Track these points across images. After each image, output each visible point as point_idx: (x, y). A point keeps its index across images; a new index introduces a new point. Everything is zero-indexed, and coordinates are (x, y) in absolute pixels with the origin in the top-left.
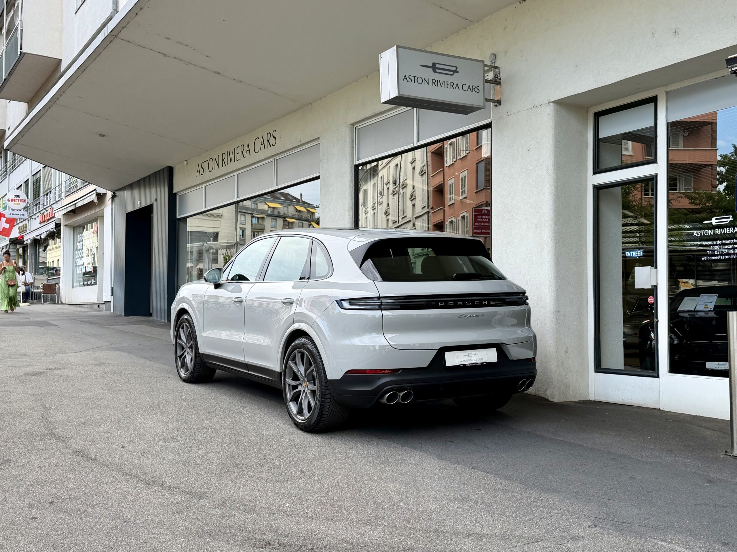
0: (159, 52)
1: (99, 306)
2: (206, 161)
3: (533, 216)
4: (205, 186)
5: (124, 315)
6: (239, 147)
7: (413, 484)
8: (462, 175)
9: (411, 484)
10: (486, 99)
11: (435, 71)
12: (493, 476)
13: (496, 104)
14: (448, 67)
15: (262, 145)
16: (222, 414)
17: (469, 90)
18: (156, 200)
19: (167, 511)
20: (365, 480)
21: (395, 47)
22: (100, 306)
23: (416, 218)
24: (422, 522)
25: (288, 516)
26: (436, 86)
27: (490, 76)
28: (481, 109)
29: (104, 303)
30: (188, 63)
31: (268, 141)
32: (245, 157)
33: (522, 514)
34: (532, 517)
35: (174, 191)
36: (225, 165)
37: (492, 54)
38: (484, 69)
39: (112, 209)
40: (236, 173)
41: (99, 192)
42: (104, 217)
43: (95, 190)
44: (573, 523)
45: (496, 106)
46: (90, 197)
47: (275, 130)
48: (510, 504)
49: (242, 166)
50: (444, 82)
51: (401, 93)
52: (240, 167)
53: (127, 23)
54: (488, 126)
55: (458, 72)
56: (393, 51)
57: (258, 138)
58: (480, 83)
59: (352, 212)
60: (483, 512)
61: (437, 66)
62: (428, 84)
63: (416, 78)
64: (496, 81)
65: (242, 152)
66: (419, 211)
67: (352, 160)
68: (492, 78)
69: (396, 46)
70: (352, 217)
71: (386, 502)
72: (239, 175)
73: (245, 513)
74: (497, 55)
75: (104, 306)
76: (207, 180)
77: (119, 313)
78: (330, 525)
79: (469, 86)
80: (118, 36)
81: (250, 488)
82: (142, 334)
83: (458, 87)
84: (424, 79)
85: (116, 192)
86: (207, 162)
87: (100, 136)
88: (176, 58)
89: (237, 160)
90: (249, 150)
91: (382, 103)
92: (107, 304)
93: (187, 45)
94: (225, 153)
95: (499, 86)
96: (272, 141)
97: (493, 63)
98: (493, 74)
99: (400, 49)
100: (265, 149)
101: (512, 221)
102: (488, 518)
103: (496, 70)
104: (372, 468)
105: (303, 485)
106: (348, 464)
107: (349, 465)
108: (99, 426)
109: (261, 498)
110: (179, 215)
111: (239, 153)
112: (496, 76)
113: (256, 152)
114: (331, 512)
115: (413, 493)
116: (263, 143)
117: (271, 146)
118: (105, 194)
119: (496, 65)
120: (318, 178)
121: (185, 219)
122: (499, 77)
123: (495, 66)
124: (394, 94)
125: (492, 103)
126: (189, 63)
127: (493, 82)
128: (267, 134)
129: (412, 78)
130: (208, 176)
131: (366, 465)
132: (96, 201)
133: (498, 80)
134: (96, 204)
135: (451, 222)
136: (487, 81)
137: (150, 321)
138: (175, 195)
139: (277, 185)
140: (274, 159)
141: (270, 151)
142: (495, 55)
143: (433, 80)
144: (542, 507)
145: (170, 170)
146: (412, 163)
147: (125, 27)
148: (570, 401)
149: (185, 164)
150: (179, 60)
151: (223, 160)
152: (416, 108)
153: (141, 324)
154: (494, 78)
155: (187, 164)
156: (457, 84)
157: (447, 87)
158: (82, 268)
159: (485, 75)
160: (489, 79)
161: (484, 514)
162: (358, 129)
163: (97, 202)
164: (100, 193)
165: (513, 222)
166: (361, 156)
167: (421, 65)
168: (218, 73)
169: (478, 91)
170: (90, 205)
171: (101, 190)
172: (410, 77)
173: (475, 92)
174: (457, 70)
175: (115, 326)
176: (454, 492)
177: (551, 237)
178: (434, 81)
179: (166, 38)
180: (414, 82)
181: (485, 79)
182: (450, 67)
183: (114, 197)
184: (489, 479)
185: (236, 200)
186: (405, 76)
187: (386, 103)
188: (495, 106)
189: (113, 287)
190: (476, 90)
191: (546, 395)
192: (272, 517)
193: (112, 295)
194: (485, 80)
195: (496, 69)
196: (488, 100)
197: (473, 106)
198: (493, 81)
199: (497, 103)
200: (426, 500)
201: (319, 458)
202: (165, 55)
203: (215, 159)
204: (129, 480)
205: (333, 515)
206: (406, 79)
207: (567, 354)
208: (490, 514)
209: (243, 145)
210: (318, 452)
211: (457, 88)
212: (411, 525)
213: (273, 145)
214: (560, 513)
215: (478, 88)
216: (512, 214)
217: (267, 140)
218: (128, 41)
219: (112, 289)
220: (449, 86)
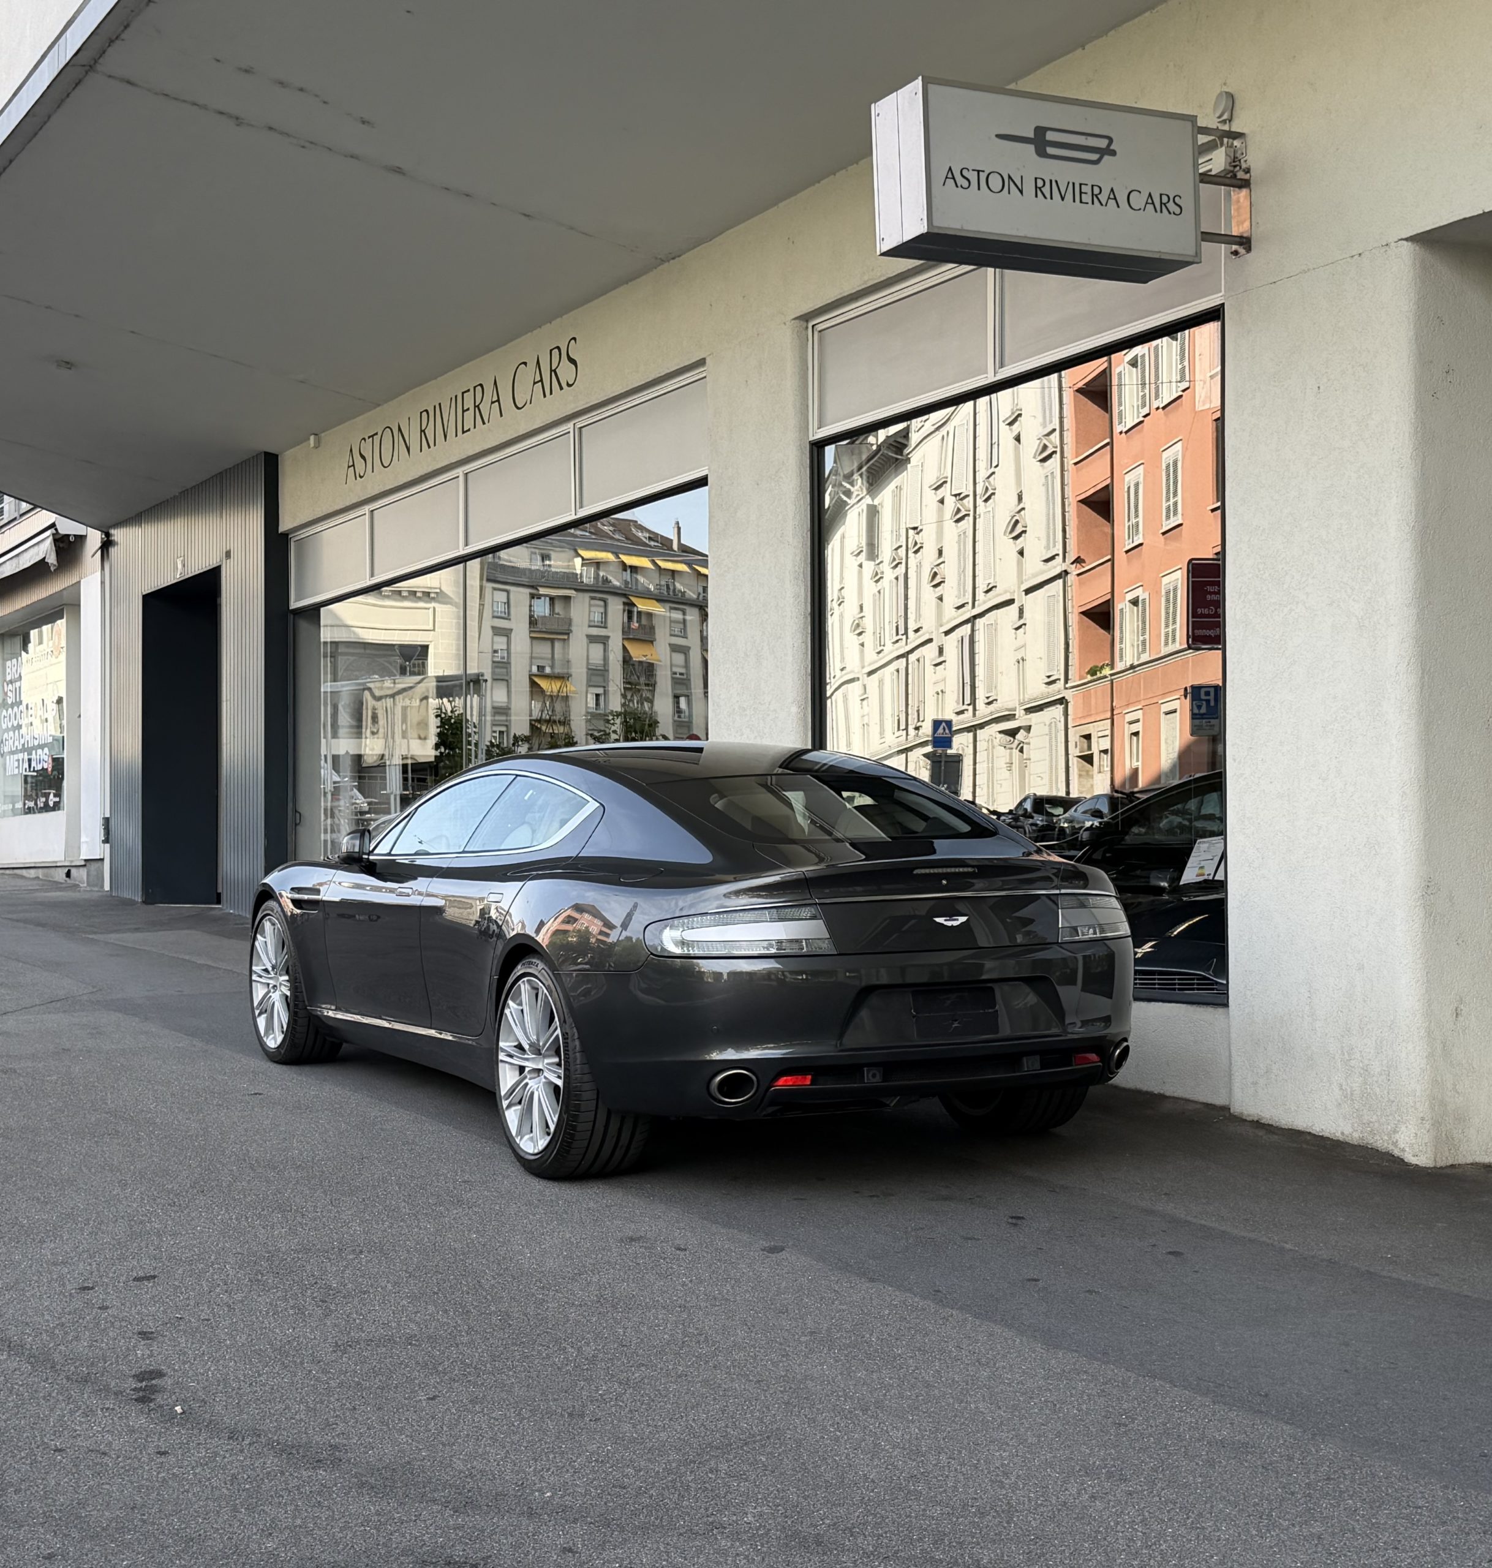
0: (221, 113)
1: (68, 875)
2: (372, 436)
3: (1349, 591)
4: (372, 511)
5: (140, 900)
6: (469, 390)
7: (962, 1424)
8: (1168, 456)
9: (954, 1425)
10: (1202, 233)
11: (1041, 153)
12: (1208, 1401)
13: (1234, 247)
14: (1083, 137)
15: (535, 383)
16: (403, 1204)
17: (1150, 207)
18: (228, 554)
19: (220, 1506)
20: (818, 1409)
21: (919, 82)
22: (74, 871)
23: (1028, 591)
24: (978, 1544)
25: (575, 1521)
26: (1045, 197)
27: (1217, 161)
28: (1187, 264)
29: (83, 863)
30: (307, 144)
31: (555, 371)
32: (486, 421)
33: (1289, 1520)
34: (1317, 1528)
35: (282, 528)
36: (429, 447)
37: (1220, 94)
38: (1195, 140)
39: (103, 583)
40: (460, 472)
41: (63, 531)
42: (79, 605)
43: (53, 525)
44: (1444, 1550)
45: (1236, 253)
46: (36, 548)
47: (574, 339)
48: (1253, 1489)
49: (478, 450)
50: (1071, 185)
51: (935, 224)
52: (471, 453)
53: (122, 28)
54: (1215, 314)
55: (1113, 153)
56: (911, 96)
57: (525, 363)
58: (1182, 185)
59: (806, 586)
60: (1168, 1512)
61: (1050, 136)
62: (1021, 192)
63: (983, 176)
64: (1235, 176)
65: (477, 407)
66: (1036, 571)
67: (804, 427)
68: (1223, 168)
69: (920, 78)
70: (806, 599)
71: (873, 1481)
72: (469, 475)
73: (448, 1512)
74: (1236, 97)
75: (83, 872)
76: (376, 492)
77: (127, 895)
78: (700, 1551)
79: (1150, 195)
80: (99, 67)
81: (468, 1435)
82: (187, 957)
83: (1115, 199)
84: (1010, 177)
85: (112, 531)
86: (377, 439)
87: (58, 365)
88: (271, 128)
89: (464, 432)
90: (498, 401)
91: (883, 254)
92: (94, 867)
93: (301, 90)
94: (426, 411)
95: (1244, 192)
96: (566, 371)
97: (1224, 122)
98: (1227, 155)
99: (932, 87)
100: (545, 396)
101: (1286, 610)
102: (1183, 1530)
103: (1236, 143)
104: (841, 1374)
105: (627, 1427)
106: (771, 1360)
107: (773, 1363)
108: (40, 1242)
109: (498, 1465)
110: (296, 600)
111: (468, 409)
112: (1235, 161)
113: (520, 406)
114: (707, 1509)
115: (960, 1452)
116: (538, 378)
117: (561, 388)
118: (81, 539)
119: (1236, 127)
120: (702, 482)
121: (313, 612)
122: (1244, 166)
123: (1233, 129)
124: (915, 227)
125: (1223, 245)
126: (312, 143)
127: (1227, 181)
128: (551, 351)
129: (973, 176)
130: (378, 481)
131: (822, 1364)
132: (52, 560)
133: (1241, 175)
134: (52, 569)
135: (1135, 602)
136: (1206, 178)
137: (215, 920)
138: (285, 536)
139: (581, 507)
140: (570, 425)
141: (561, 403)
142: (1231, 96)
143: (1036, 179)
144: (1351, 1497)
145: (271, 463)
146: (1011, 424)
147: (117, 38)
148: (1472, 1164)
149: (312, 445)
150: (282, 133)
151: (423, 431)
152: (995, 267)
153: (188, 928)
154: (1228, 168)
155: (316, 447)
156: (1112, 190)
157: (1081, 202)
158: (18, 760)
159: (1200, 161)
160: (1213, 173)
161: (1170, 1519)
162: (820, 331)
163: (55, 563)
164: (68, 536)
165: (1291, 610)
166: (829, 414)
167: (998, 136)
168: (398, 171)
169: (1178, 210)
170: (37, 572)
171: (69, 527)
172: (965, 173)
173: (1170, 213)
174: (1112, 147)
175: (113, 936)
176: (1083, 1448)
177: (1408, 658)
178: (1040, 183)
179: (240, 69)
180: (979, 189)
181: (1201, 171)
182: (1089, 138)
183: (107, 545)
184: (1197, 1410)
185: (462, 551)
186: (950, 169)
187: (894, 252)
188: (1232, 253)
189: (108, 815)
190: (1171, 206)
191: (1395, 1144)
192: (528, 1526)
193: (106, 841)
194: (1201, 174)
195: (1234, 138)
196: (1208, 237)
197: (1163, 257)
198: (1224, 177)
199: (1240, 244)
200: (998, 1475)
201: (683, 1343)
202: (238, 120)
203: (400, 429)
204: (113, 1409)
205: (711, 1520)
206: (953, 178)
207: (1460, 1018)
208: (1190, 1521)
209: (481, 385)
210: (683, 1324)
211: (1112, 202)
212: (944, 1553)
213: (569, 385)
214: (1407, 1517)
215: (1177, 199)
216: (1285, 586)
217: (551, 370)
218: (129, 82)
219: (107, 821)
220: (1087, 198)
